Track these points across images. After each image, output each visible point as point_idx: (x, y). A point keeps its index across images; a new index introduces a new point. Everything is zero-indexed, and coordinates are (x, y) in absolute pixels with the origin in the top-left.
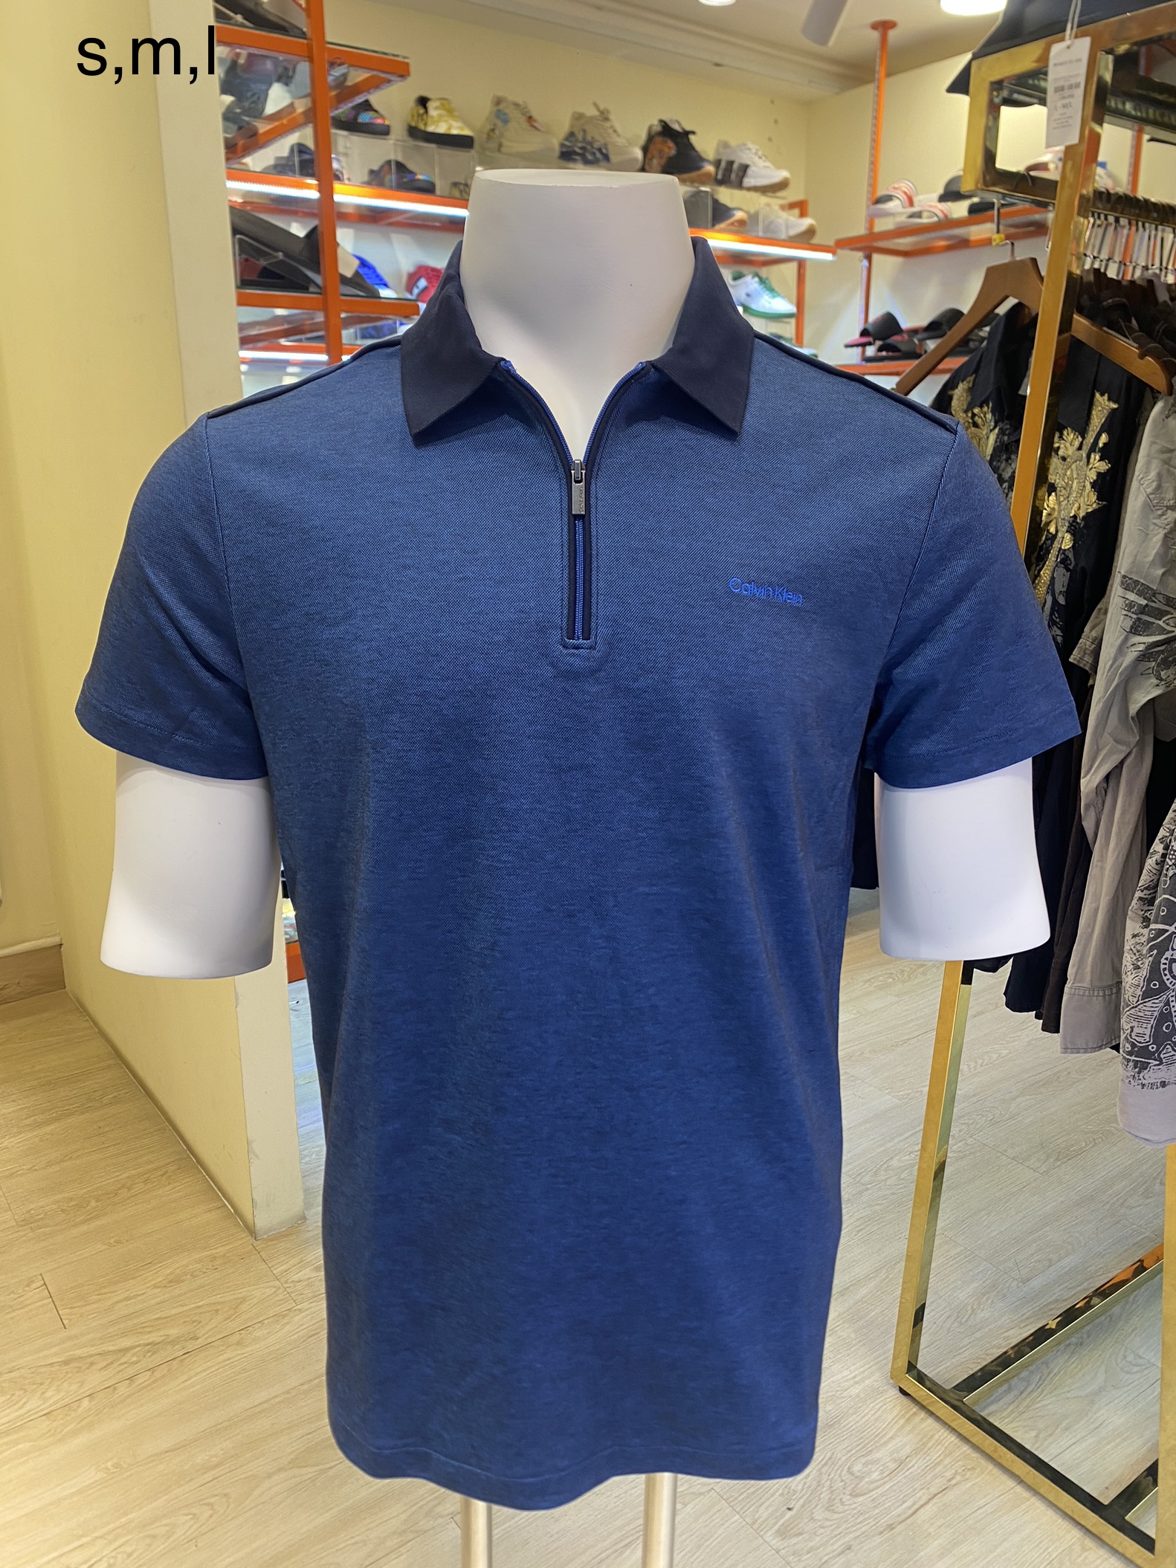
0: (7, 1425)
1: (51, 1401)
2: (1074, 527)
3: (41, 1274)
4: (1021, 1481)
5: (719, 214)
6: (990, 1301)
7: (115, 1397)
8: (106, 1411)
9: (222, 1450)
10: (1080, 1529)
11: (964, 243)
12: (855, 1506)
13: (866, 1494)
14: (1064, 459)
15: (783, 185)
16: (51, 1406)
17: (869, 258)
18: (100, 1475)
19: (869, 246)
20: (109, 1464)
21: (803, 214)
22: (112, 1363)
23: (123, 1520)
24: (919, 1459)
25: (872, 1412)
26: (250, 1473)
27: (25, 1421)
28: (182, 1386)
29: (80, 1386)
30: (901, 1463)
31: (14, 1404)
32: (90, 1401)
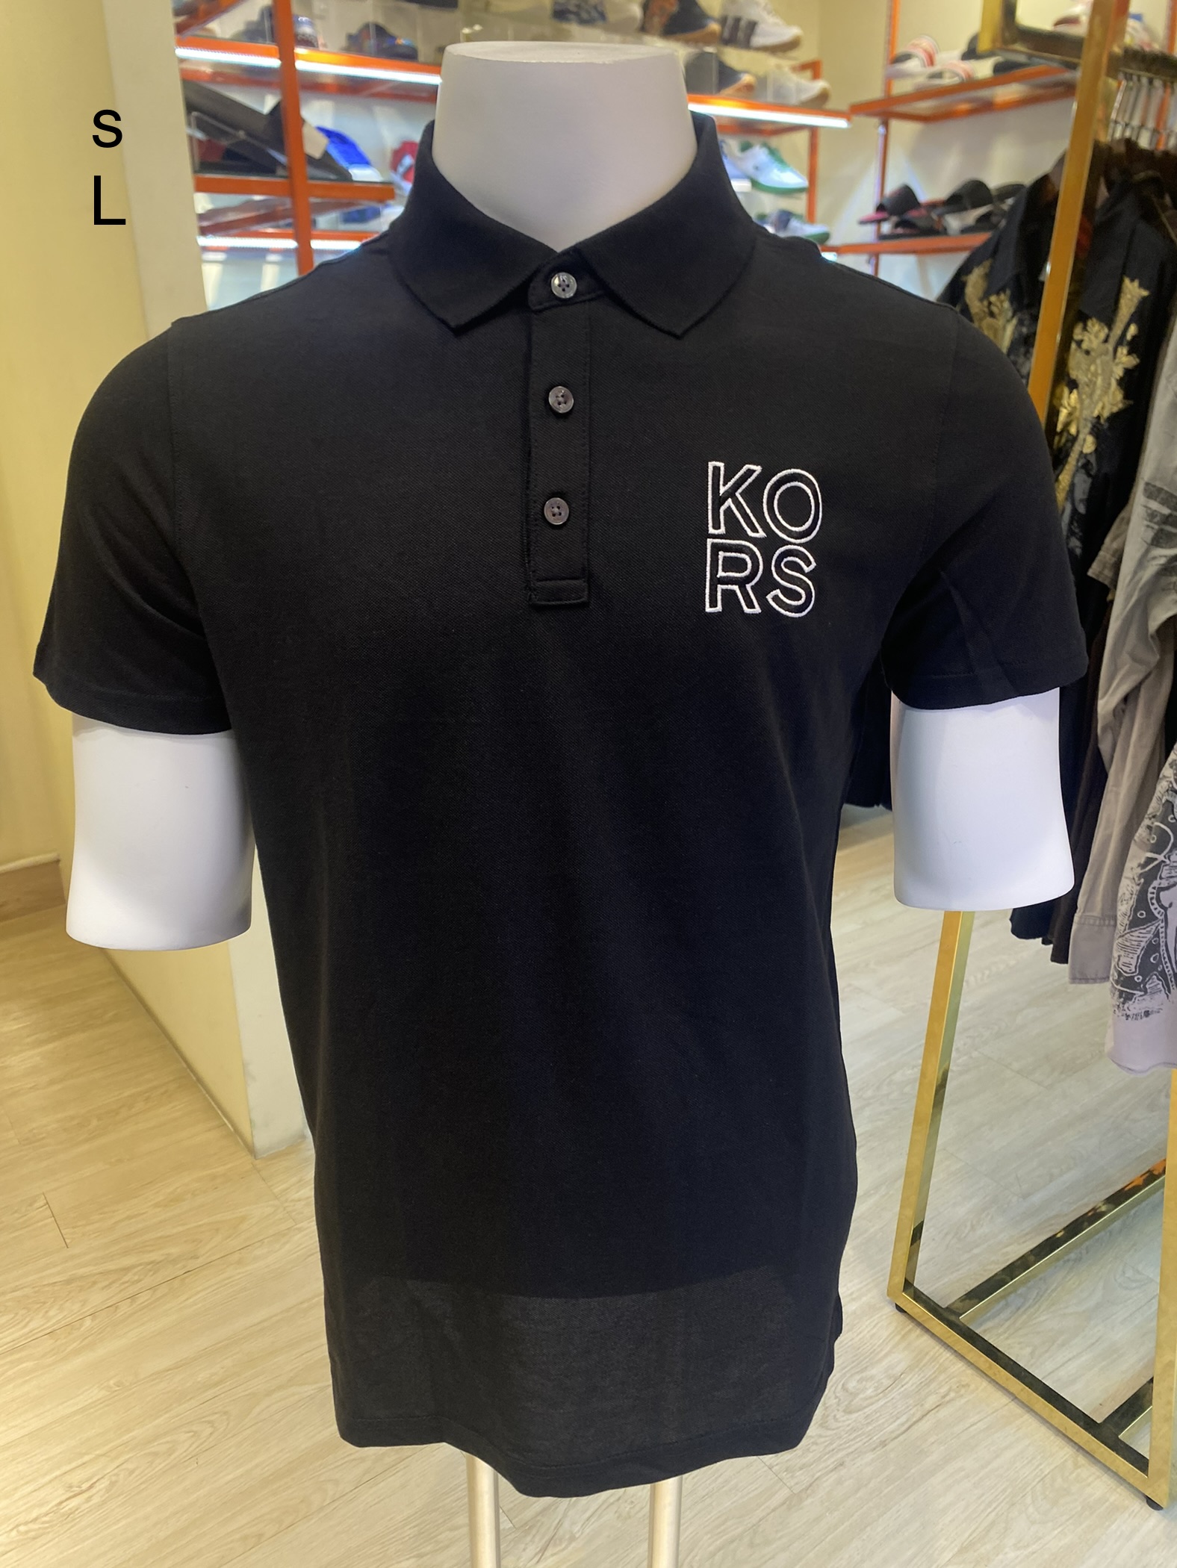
0: (9, 1345)
1: (54, 1321)
2: (1097, 430)
3: (43, 1194)
4: (1015, 1398)
5: (725, 78)
6: (989, 1217)
7: (118, 1316)
8: (108, 1329)
9: (222, 1368)
10: (1072, 1446)
11: (987, 107)
12: (850, 1422)
13: (859, 1410)
14: (1087, 352)
15: (792, 45)
16: (54, 1325)
17: (886, 124)
18: (103, 1393)
19: (885, 110)
20: (112, 1382)
21: (816, 76)
22: (113, 1282)
23: (125, 1438)
24: (914, 1375)
26: (249, 1391)
27: (29, 1340)
28: (182, 1305)
29: (82, 1305)
30: (896, 1379)
31: (18, 1323)
32: (92, 1320)
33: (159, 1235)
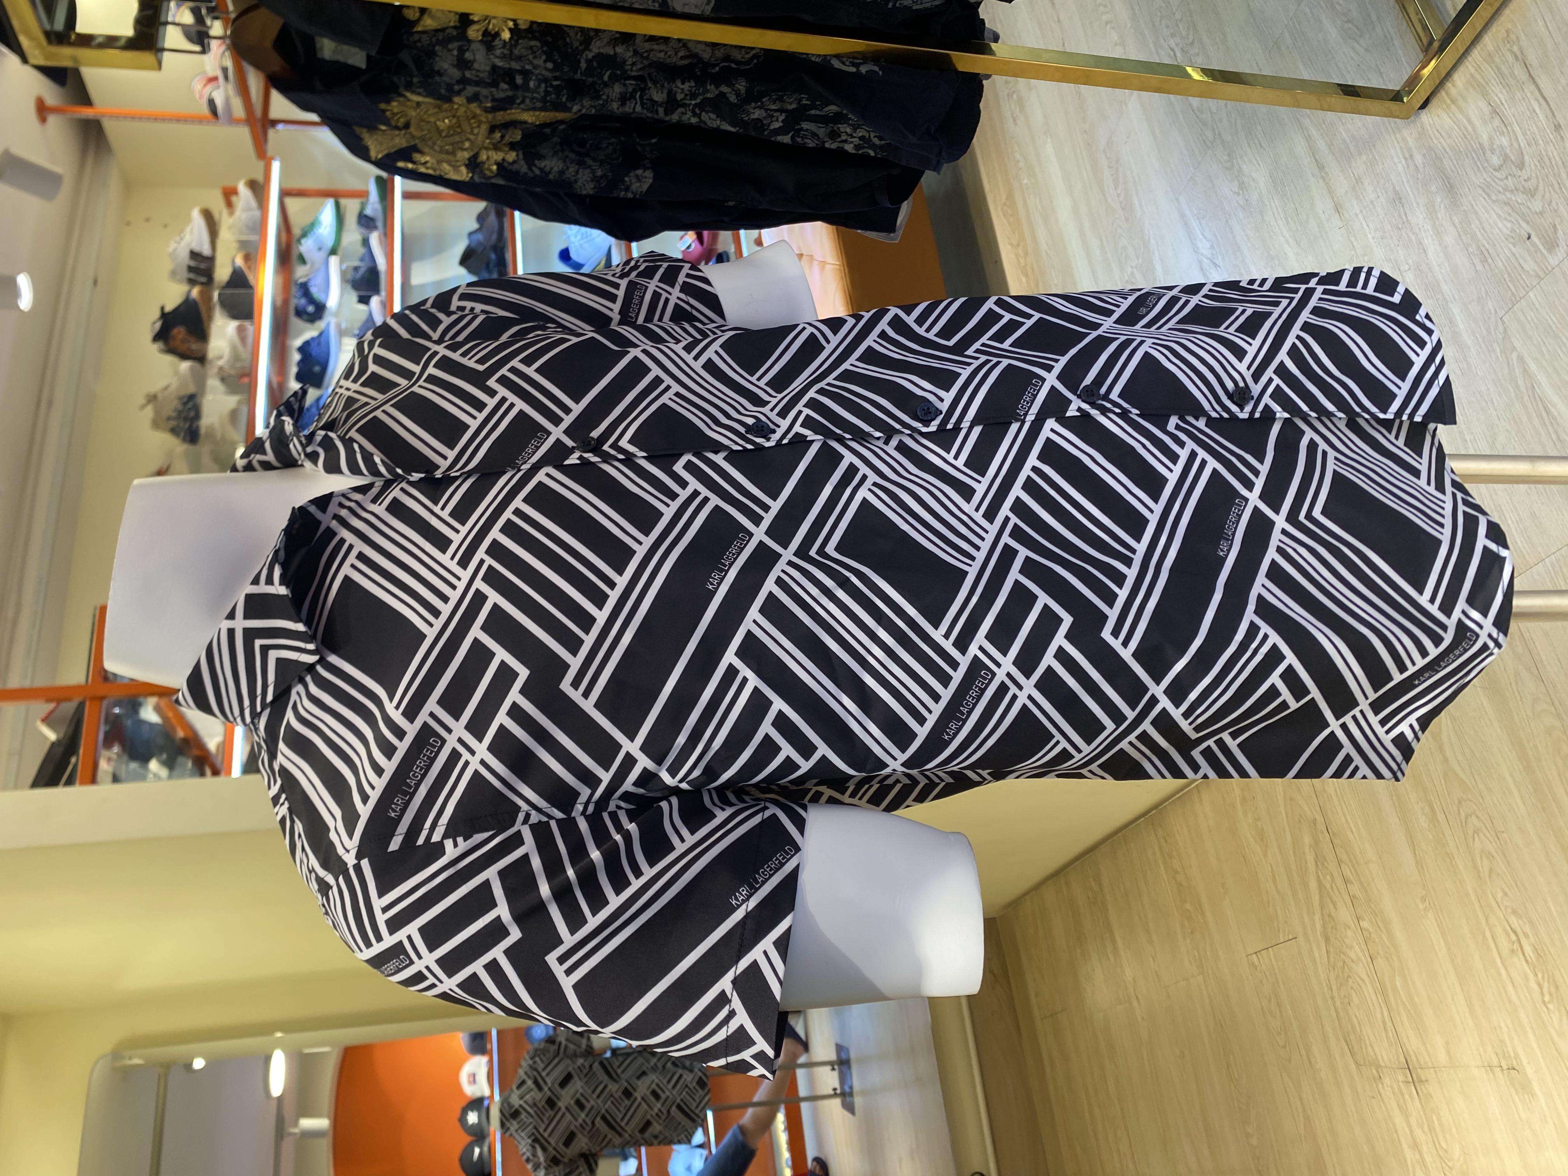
1: (1360, 954)
3: (1247, 956)
5: (239, 281)
7: (1362, 897)
8: (1372, 906)
12: (1532, 164)
13: (1522, 153)
15: (208, 215)
16: (1364, 955)
17: (274, 123)
18: (1430, 915)
19: (261, 123)
20: (1421, 906)
21: (235, 192)
22: (1331, 898)
23: (1473, 897)
24: (1493, 90)
25: (1442, 140)
27: (1376, 978)
28: (1357, 836)
29: (1349, 928)
30: (1495, 112)
31: (1360, 987)
32: (1363, 920)
33: (1291, 852)
